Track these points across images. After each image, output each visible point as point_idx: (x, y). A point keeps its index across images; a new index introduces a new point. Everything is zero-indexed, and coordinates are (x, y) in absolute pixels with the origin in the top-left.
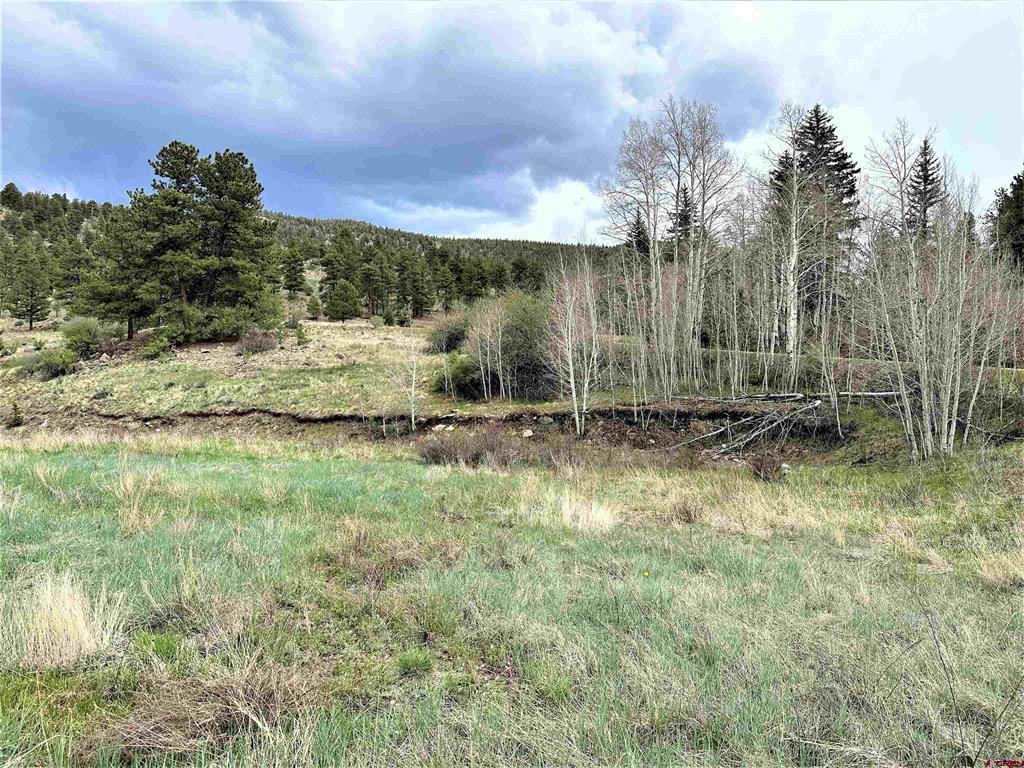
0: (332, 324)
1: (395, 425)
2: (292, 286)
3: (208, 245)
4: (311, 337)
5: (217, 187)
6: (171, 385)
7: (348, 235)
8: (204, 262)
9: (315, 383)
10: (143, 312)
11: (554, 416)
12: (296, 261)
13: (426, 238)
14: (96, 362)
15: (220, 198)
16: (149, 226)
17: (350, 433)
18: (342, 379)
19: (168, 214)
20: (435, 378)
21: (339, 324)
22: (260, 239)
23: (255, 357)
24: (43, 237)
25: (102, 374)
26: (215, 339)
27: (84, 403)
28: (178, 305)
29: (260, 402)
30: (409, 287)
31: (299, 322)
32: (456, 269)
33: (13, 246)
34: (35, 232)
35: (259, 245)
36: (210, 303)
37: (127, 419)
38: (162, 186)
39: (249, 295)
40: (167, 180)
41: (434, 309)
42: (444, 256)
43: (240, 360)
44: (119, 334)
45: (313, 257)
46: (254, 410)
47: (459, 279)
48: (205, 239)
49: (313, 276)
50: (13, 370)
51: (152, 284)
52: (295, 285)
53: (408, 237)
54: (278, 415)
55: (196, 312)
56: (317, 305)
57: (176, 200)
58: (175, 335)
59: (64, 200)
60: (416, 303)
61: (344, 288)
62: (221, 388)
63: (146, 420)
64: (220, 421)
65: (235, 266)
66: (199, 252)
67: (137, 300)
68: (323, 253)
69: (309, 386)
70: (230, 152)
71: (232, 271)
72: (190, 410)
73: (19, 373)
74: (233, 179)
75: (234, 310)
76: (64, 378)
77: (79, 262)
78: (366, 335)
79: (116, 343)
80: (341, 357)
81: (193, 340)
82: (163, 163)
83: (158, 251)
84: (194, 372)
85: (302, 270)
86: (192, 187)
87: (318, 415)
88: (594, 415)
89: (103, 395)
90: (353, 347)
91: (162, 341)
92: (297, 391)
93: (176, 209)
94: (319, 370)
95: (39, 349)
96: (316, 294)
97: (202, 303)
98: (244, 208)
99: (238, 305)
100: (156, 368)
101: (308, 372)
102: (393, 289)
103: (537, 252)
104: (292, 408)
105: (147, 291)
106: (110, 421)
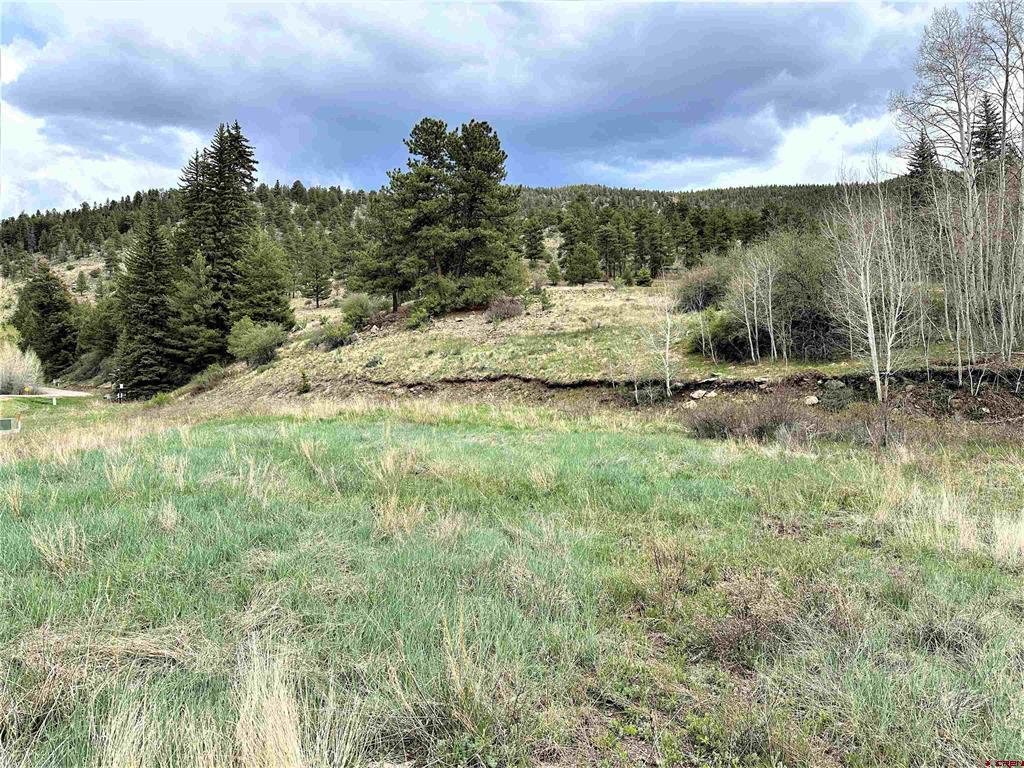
0: (574, 288)
1: (648, 390)
2: (533, 255)
3: (458, 218)
4: (554, 302)
5: (465, 159)
6: (431, 353)
7: (584, 199)
8: (456, 234)
9: (561, 346)
10: (404, 287)
11: (845, 379)
12: (536, 230)
13: (663, 194)
14: (368, 333)
15: (467, 169)
16: (406, 204)
17: (600, 399)
18: (587, 342)
19: (422, 191)
20: (689, 339)
21: (579, 287)
22: (505, 207)
23: (504, 323)
24: (325, 226)
25: (373, 344)
26: (467, 308)
27: (358, 370)
28: (432, 277)
29: (510, 368)
30: (647, 245)
31: (543, 288)
32: (697, 222)
33: (302, 235)
34: (318, 222)
35: (505, 213)
36: (462, 274)
37: (394, 385)
38: (415, 165)
39: (496, 264)
40: (420, 158)
41: (674, 267)
42: (683, 210)
43: (490, 327)
44: (385, 307)
45: (551, 224)
46: (505, 376)
47: (701, 233)
48: (455, 212)
49: (552, 243)
50: (303, 343)
51: (412, 259)
52: (535, 254)
53: (642, 195)
54: (527, 381)
55: (449, 283)
56: (556, 271)
57: (429, 176)
58: (432, 306)
59: (339, 192)
60: (655, 262)
61: (583, 251)
62: (475, 354)
63: (410, 386)
64: (476, 387)
65: (483, 236)
66: (450, 225)
67: (400, 274)
68: (560, 220)
69: (555, 350)
70: (475, 122)
71: (479, 241)
72: (449, 377)
73: (307, 346)
74: (479, 149)
75: (483, 279)
76: (342, 349)
77: (352, 245)
78: (608, 297)
79: (384, 316)
80: (584, 321)
81: (448, 310)
82: (416, 141)
83: (415, 227)
84: (450, 340)
85: (541, 238)
86: (442, 162)
87: (566, 381)
88: (899, 378)
89: (374, 363)
90: (596, 309)
91: (421, 312)
92: (544, 356)
93: (429, 184)
94: (564, 334)
95: (323, 323)
96: (555, 260)
97: (454, 274)
98: (490, 178)
99: (487, 274)
100: (417, 337)
101: (553, 336)
102: (631, 250)
103: (787, 197)
104: (540, 374)
105: (408, 265)
106: (380, 388)
